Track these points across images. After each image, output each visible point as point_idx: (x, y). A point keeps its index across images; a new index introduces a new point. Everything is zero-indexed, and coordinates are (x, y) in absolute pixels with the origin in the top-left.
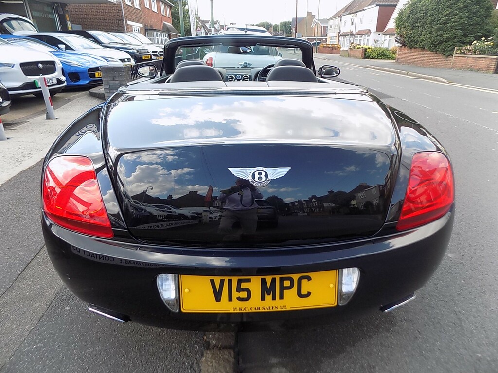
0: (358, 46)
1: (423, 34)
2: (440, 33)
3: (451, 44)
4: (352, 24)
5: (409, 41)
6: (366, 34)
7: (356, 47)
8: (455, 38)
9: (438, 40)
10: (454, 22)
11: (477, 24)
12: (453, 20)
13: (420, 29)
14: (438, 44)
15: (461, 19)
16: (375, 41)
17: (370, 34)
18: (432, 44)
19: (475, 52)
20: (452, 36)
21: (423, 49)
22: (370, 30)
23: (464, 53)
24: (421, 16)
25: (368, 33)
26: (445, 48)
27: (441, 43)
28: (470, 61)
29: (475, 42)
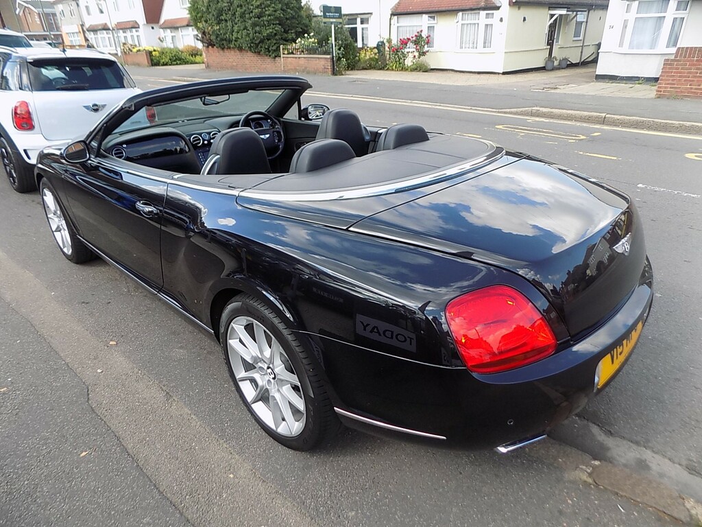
0: (137, 49)
1: (235, 31)
2: (257, 29)
3: (275, 42)
4: (102, 12)
5: (219, 39)
6: (132, 28)
7: (135, 50)
8: (276, 34)
9: (258, 37)
10: (269, 15)
11: (293, 17)
12: (267, 13)
13: (229, 24)
14: (260, 42)
15: (275, 11)
16: (159, 39)
17: (139, 27)
18: (252, 43)
19: (303, 51)
20: (271, 33)
21: (240, 49)
22: (136, 22)
23: (292, 53)
24: (225, 6)
25: (135, 26)
26: (269, 47)
27: (262, 41)
28: (302, 62)
29: (299, 39)
